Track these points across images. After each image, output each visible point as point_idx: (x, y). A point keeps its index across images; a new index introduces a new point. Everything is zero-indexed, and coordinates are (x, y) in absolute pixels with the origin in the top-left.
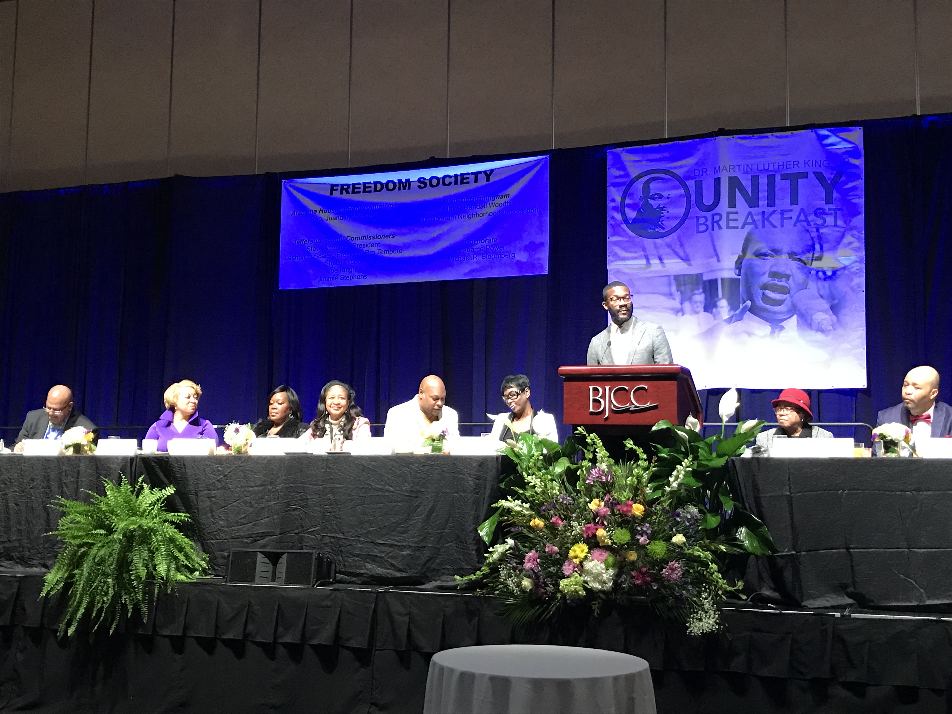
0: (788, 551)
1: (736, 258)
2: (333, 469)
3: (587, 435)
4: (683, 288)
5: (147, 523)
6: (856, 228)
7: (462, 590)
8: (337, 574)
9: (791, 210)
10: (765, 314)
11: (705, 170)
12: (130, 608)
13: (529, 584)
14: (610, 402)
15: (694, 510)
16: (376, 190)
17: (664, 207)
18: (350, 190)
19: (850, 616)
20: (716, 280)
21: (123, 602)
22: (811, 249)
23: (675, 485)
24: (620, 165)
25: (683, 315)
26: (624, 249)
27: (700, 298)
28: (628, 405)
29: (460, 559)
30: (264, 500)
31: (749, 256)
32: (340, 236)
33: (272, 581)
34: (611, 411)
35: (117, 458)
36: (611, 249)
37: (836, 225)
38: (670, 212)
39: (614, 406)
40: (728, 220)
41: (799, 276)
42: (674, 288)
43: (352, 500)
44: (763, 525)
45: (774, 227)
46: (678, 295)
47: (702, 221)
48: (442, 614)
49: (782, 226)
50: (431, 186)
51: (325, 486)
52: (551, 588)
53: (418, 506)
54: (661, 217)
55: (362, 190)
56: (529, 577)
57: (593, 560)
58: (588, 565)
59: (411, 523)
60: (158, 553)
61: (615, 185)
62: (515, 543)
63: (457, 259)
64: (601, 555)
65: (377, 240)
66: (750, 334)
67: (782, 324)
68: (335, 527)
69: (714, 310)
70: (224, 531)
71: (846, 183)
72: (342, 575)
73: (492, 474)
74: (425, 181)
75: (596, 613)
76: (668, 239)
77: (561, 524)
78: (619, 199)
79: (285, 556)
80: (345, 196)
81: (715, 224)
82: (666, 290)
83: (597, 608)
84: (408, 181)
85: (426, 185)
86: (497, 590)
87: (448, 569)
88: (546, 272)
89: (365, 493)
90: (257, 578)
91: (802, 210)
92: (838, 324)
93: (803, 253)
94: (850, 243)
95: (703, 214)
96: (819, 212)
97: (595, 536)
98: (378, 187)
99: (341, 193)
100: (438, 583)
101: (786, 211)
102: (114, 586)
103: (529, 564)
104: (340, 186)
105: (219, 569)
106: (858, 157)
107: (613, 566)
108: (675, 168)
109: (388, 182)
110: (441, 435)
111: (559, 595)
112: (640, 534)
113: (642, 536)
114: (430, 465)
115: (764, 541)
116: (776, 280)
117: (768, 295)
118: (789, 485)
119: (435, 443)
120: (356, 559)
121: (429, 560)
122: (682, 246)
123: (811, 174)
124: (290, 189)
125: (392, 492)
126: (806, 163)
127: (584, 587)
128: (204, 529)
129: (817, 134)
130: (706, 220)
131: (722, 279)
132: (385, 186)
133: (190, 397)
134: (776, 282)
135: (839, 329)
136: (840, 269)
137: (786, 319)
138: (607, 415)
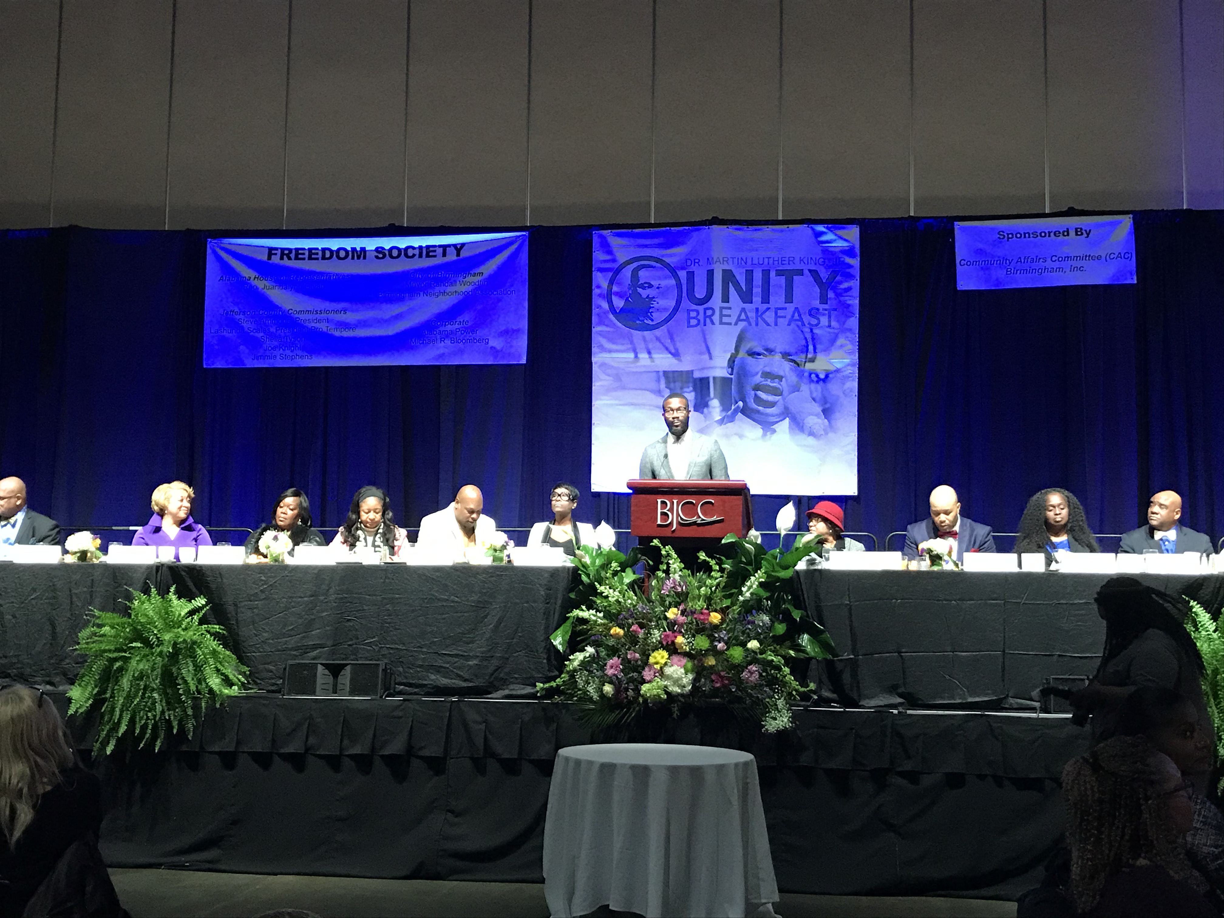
0: (848, 655)
1: (728, 356)
2: (393, 579)
3: (662, 547)
4: (672, 385)
5: (190, 635)
6: (850, 330)
7: (543, 697)
8: (396, 685)
9: (786, 309)
10: (756, 416)
11: (698, 261)
12: (175, 724)
13: (611, 689)
14: (678, 515)
15: (766, 618)
16: (324, 258)
17: (654, 297)
18: (293, 255)
19: (906, 712)
20: (708, 378)
21: (167, 718)
22: (805, 350)
23: (748, 595)
24: (606, 247)
26: (612, 340)
27: (690, 394)
28: (695, 518)
29: (530, 668)
30: (314, 611)
31: (742, 354)
32: (280, 308)
33: (333, 693)
34: (679, 524)
35: (139, 566)
36: (597, 340)
37: (829, 326)
38: (659, 302)
39: (682, 519)
40: (722, 316)
41: (793, 378)
42: (663, 385)
43: (413, 611)
44: (825, 632)
45: (768, 325)
47: (693, 314)
48: (520, 720)
49: (776, 325)
50: (391, 256)
51: (383, 596)
52: (631, 693)
53: (486, 616)
54: (651, 307)
55: (306, 256)
56: (611, 682)
57: (672, 665)
58: (668, 671)
59: (477, 633)
60: (206, 667)
61: (601, 270)
62: (597, 651)
63: (421, 342)
64: (680, 661)
65: (324, 315)
66: (741, 436)
67: (774, 427)
68: (395, 638)
69: (705, 410)
70: (270, 643)
71: (840, 283)
72: (402, 687)
73: (563, 584)
74: (384, 251)
75: (675, 716)
76: (657, 332)
77: (641, 633)
78: (605, 285)
79: (348, 668)
80: (286, 262)
81: (708, 320)
82: (654, 385)
83: (677, 711)
84: (363, 249)
85: (384, 256)
86: (576, 696)
87: (516, 678)
88: (524, 361)
89: (428, 603)
90: (318, 690)
91: (796, 309)
92: (831, 428)
93: (796, 353)
94: (842, 346)
95: (695, 307)
96: (814, 313)
97: (673, 643)
98: (327, 254)
99: (282, 258)
100: (507, 692)
101: (780, 309)
102: (161, 701)
103: (612, 670)
104: (280, 250)
105: (263, 683)
106: (853, 256)
107: (692, 671)
109: (339, 249)
110: (503, 545)
111: (641, 700)
112: (717, 641)
113: (720, 643)
114: (498, 575)
115: (825, 646)
116: (769, 380)
117: (760, 396)
118: (849, 595)
119: (498, 554)
120: (418, 669)
121: (497, 670)
122: (672, 339)
123: (806, 272)
124: (218, 250)
125: (457, 602)
126: (801, 260)
127: (665, 690)
128: (244, 642)
129: (813, 229)
130: (698, 313)
131: (714, 378)
132: (336, 254)
133: (182, 500)
134: (768, 382)
135: (831, 435)
136: (832, 373)
137: (779, 422)
138: (674, 527)
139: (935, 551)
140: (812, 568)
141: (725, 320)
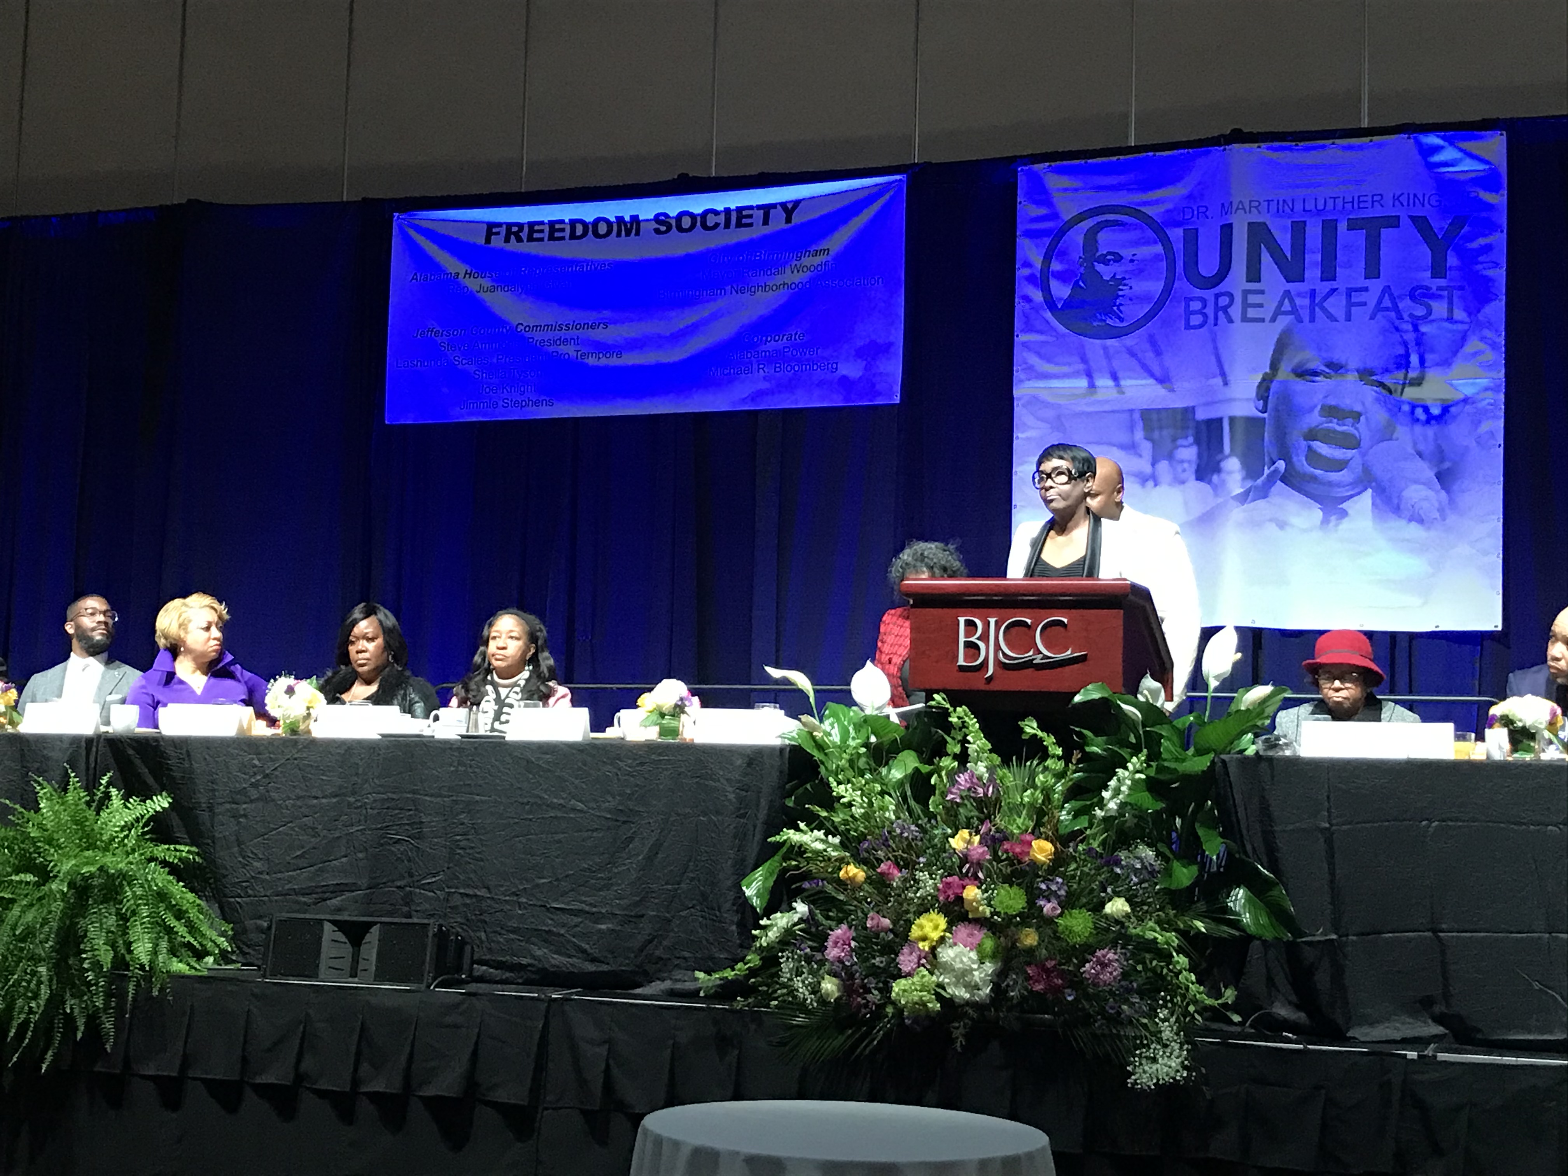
0: (1324, 934)
1: (1258, 378)
2: (471, 767)
3: (951, 709)
4: (1156, 435)
5: (115, 862)
6: (1489, 325)
7: (708, 998)
8: (475, 966)
9: (1366, 289)
10: (1311, 488)
11: (1204, 209)
12: (81, 1023)
13: (835, 988)
14: (998, 647)
15: (1147, 853)
16: (573, 236)
17: (1124, 279)
18: (524, 235)
19: (1435, 1057)
20: (1220, 420)
21: (68, 1011)
22: (1403, 363)
23: (1112, 805)
24: (1042, 196)
25: (1156, 485)
26: (1046, 357)
27: (1188, 453)
28: (1031, 653)
29: (707, 940)
30: (339, 824)
31: (1284, 374)
32: (502, 322)
33: (351, 976)
35: (60, 738)
36: (1023, 357)
38: (1135, 288)
40: (1246, 305)
41: (1380, 416)
42: (1139, 435)
43: (506, 826)
44: (1278, 884)
45: (1334, 319)
46: (1146, 448)
47: (1196, 306)
48: (671, 1042)
50: (680, 229)
51: (454, 798)
52: (875, 996)
53: (631, 839)
54: (1118, 296)
55: (546, 235)
56: (835, 975)
57: (955, 944)
58: (947, 954)
59: (616, 871)
60: (136, 921)
61: (1030, 234)
62: (810, 910)
63: (726, 372)
64: (971, 935)
65: (574, 332)
66: (1282, 525)
67: (1344, 506)
68: (472, 876)
69: (1215, 478)
70: (263, 881)
71: (1472, 238)
72: (485, 968)
73: (771, 779)
74: (668, 220)
75: (958, 1044)
76: (1129, 341)
77: (897, 877)
78: (1038, 261)
79: (375, 930)
80: (513, 246)
81: (1220, 313)
82: (1123, 437)
83: (964, 1036)
84: (635, 218)
85: (669, 228)
86: (775, 999)
87: (685, 958)
88: (897, 400)
89: (530, 812)
90: (322, 970)
91: (1387, 289)
92: (1451, 507)
93: (1387, 370)
94: (1477, 354)
95: (1198, 292)
96: (1420, 294)
97: (960, 899)
98: (578, 230)
99: (507, 240)
100: (667, 984)
101: (1357, 290)
102: (50, 980)
103: (836, 949)
104: (504, 226)
105: (252, 952)
106: (1494, 188)
107: (993, 957)
108: (1147, 203)
109: (598, 220)
110: (676, 706)
111: (890, 1010)
112: (1044, 897)
113: (1049, 901)
115: (1278, 914)
116: (1335, 421)
117: (1319, 450)
118: (1328, 809)
119: (667, 720)
120: (512, 936)
121: (650, 941)
122: (1158, 353)
123: (1405, 221)
124: (412, 233)
125: (581, 811)
126: (1396, 198)
127: (937, 994)
128: (225, 876)
129: (1418, 143)
130: (1205, 307)
131: (1232, 419)
132: (592, 228)
133: (208, 629)
134: (1334, 425)
135: (1452, 518)
136: (1456, 403)
137: (1352, 496)
138: (990, 672)
139: (1520, 721)
140: (1270, 753)
141: (1251, 313)
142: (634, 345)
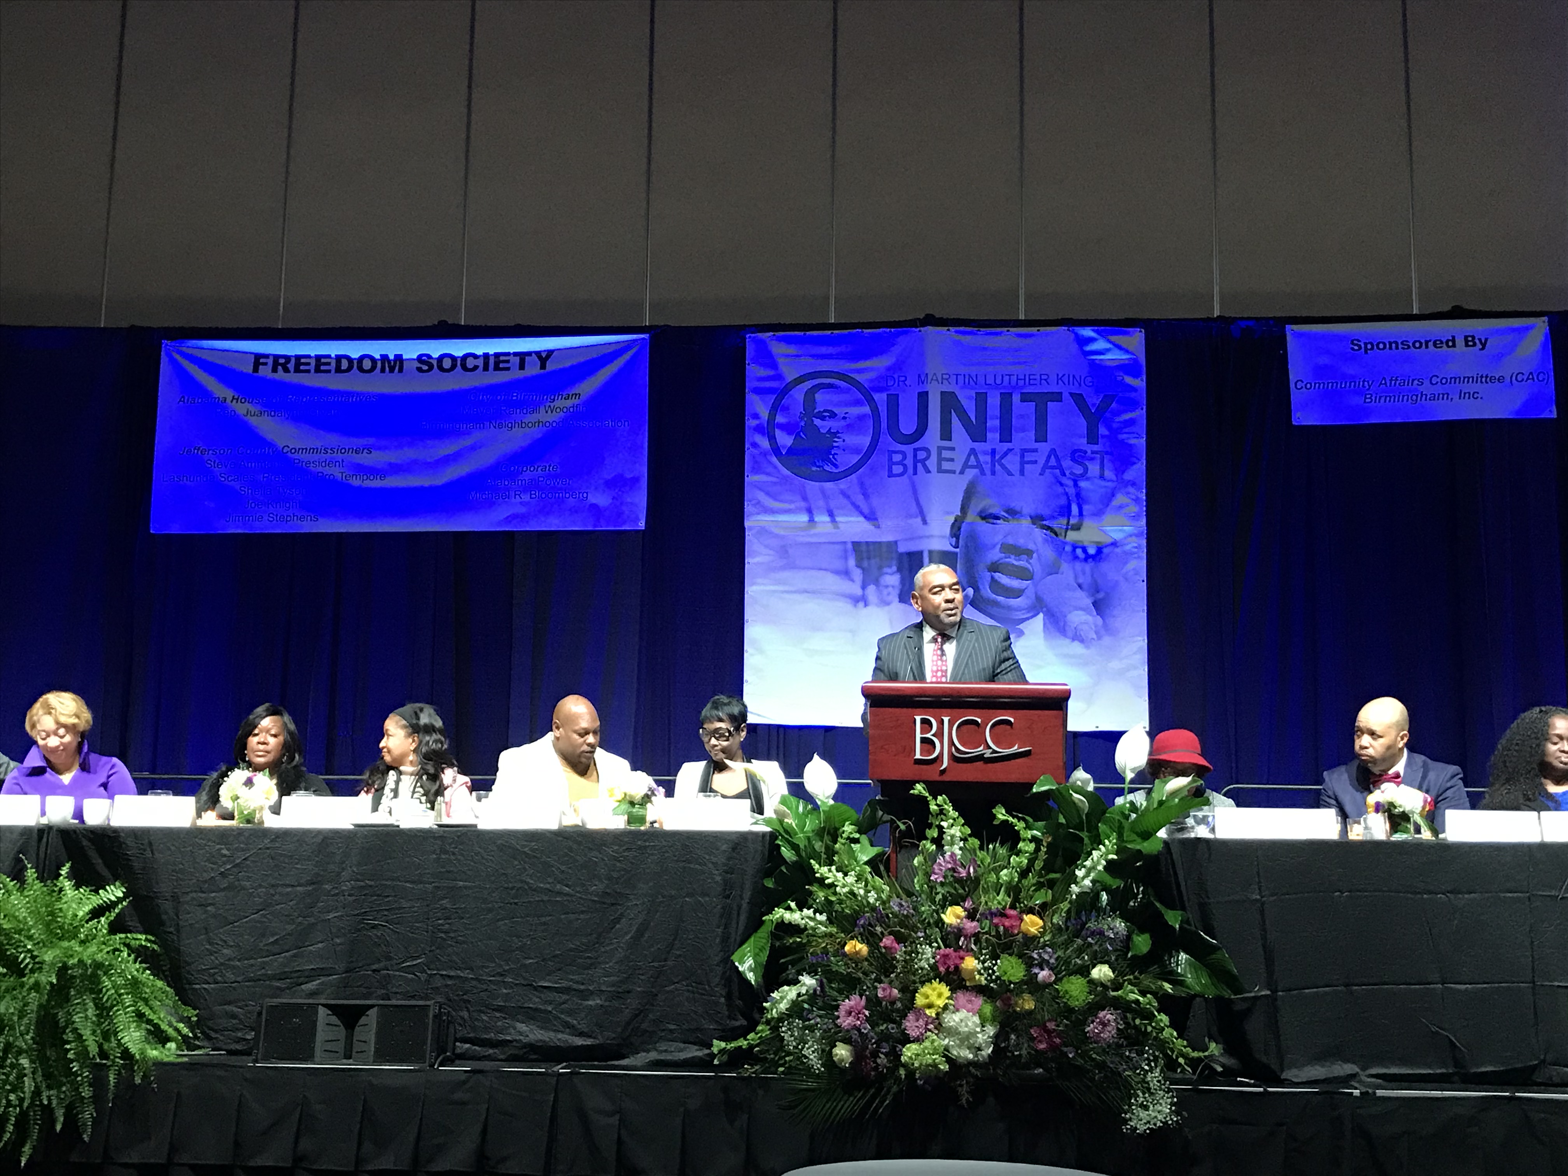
0: (1260, 990)
1: (952, 519)
2: (454, 854)
3: (930, 798)
4: (865, 564)
5: (93, 953)
6: (1132, 483)
7: (721, 1067)
8: (458, 1044)
9: (1035, 450)
10: (994, 610)
11: (903, 379)
12: (59, 1114)
13: (848, 1054)
14: (951, 743)
15: (1120, 925)
16: (338, 370)
18: (291, 366)
19: (1375, 1093)
20: (921, 553)
21: (46, 1103)
22: (1066, 511)
23: (1087, 882)
24: (767, 359)
25: (866, 605)
26: (775, 495)
27: (892, 580)
28: (981, 748)
29: (695, 1012)
30: (315, 910)
31: (971, 517)
32: (270, 445)
33: (345, 1058)
34: (953, 758)
35: (9, 830)
36: (752, 494)
37: (1102, 477)
38: (846, 439)
39: (957, 749)
40: (940, 459)
41: (1048, 553)
42: (852, 562)
43: (490, 910)
44: (1219, 948)
45: (1010, 474)
46: (857, 574)
47: (897, 458)
48: (682, 1109)
49: (1022, 472)
50: (441, 368)
51: (436, 884)
52: (882, 1060)
53: (618, 920)
54: (833, 447)
55: (312, 367)
56: (847, 1041)
57: (958, 1010)
58: (951, 1019)
59: (603, 950)
60: (118, 1010)
61: (757, 391)
62: (820, 984)
63: (484, 497)
64: (970, 1001)
65: (337, 456)
67: (1021, 626)
68: (455, 958)
70: (234, 967)
71: (1119, 413)
72: (468, 1046)
73: (753, 862)
74: (431, 360)
75: (964, 1101)
76: (843, 484)
78: (764, 414)
79: (373, 1012)
80: (280, 375)
81: (919, 465)
82: (839, 564)
83: (967, 1092)
84: (399, 357)
85: (431, 367)
86: (782, 1065)
87: (671, 1031)
88: (642, 525)
89: (515, 896)
90: (318, 1052)
91: (1053, 451)
92: (1106, 630)
93: (1053, 518)
94: (1121, 507)
95: (899, 447)
96: (1078, 456)
97: (958, 969)
98: (343, 365)
99: (274, 370)
100: (653, 1056)
101: (1029, 451)
102: (33, 1073)
103: (850, 1018)
104: (271, 358)
105: (221, 1038)
106: (1136, 375)
107: (993, 1020)
108: (859, 371)
109: (362, 357)
110: (646, 795)
111: (902, 1072)
112: (1037, 965)
113: (1042, 969)
114: (640, 848)
115: (1218, 973)
116: (1013, 557)
117: (999, 580)
118: (1258, 884)
119: (635, 810)
120: (498, 1015)
121: (637, 1016)
122: (866, 495)
123: (1066, 395)
124: (178, 357)
125: (567, 895)
126: (1059, 379)
127: (945, 1056)
128: (189, 964)
129: (1076, 335)
130: (905, 458)
131: (930, 552)
132: (357, 365)
134: (1013, 560)
136: (1106, 546)
137: (1028, 619)
138: (945, 765)
139: (1400, 806)
140: (1177, 837)
141: (946, 465)
142: (395, 469)
